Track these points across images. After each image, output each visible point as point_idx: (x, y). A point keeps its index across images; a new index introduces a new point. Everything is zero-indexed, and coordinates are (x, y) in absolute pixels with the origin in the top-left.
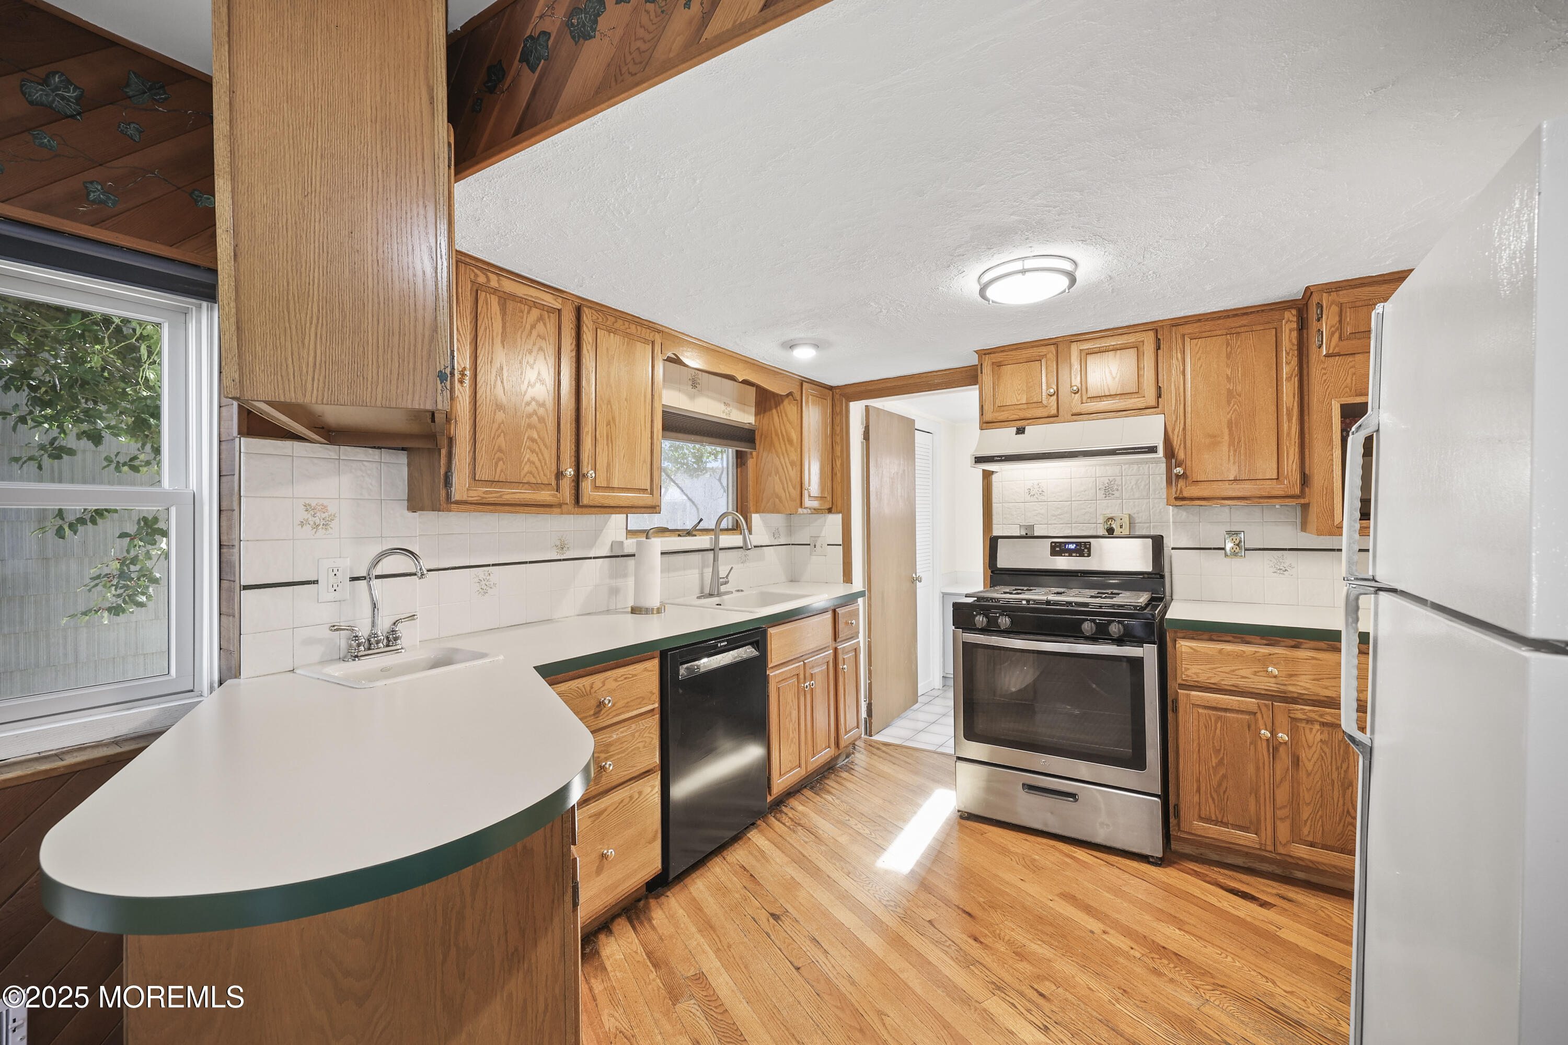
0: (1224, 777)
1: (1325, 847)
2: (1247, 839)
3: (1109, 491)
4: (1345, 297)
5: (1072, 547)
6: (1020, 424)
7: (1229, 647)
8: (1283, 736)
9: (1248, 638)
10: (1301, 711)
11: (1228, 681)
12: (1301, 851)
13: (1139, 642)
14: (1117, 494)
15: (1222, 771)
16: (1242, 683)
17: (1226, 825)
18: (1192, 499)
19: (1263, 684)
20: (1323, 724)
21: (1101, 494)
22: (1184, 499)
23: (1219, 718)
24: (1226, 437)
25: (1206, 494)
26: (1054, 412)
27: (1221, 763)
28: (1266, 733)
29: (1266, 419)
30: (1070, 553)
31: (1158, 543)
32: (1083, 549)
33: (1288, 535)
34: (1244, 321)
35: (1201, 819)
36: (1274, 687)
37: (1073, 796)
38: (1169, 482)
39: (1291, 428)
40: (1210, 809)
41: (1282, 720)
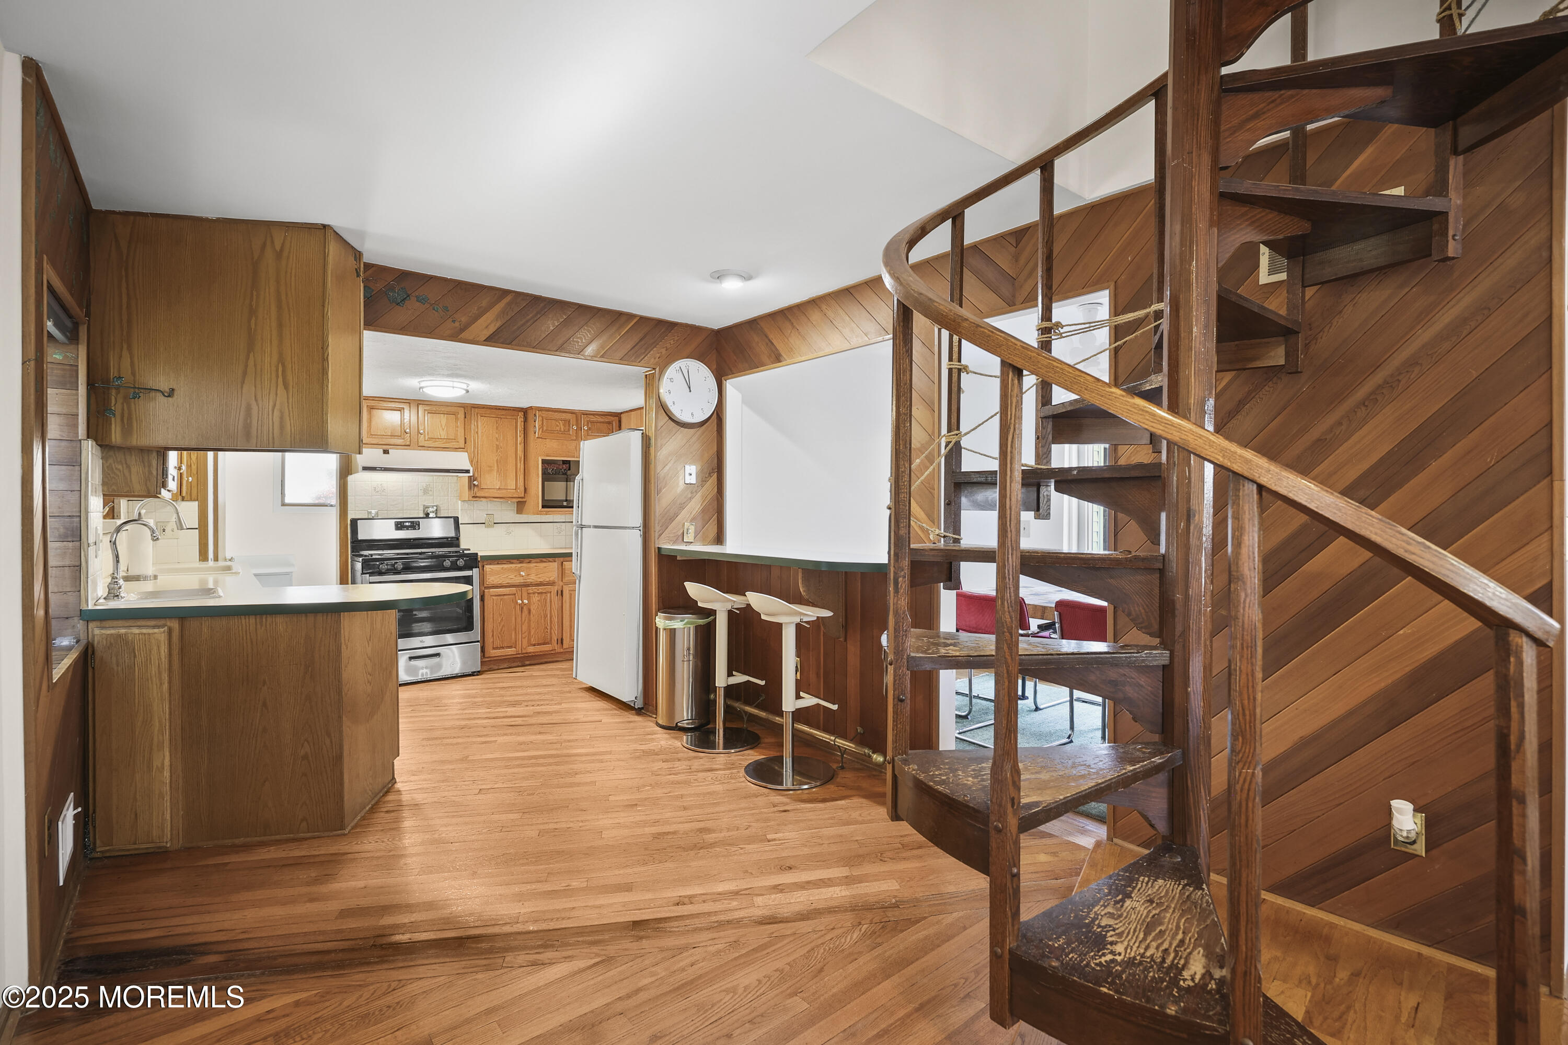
0: (503, 626)
1: (539, 644)
2: (510, 651)
3: (426, 491)
4: (545, 414)
5: (407, 524)
6: (386, 447)
7: (505, 566)
8: (526, 601)
9: (512, 561)
10: (531, 589)
11: (505, 581)
12: (531, 649)
13: (471, 568)
14: (430, 493)
15: (502, 623)
16: (510, 581)
17: (503, 648)
18: (479, 497)
19: (518, 580)
20: (538, 593)
21: (421, 493)
22: (476, 497)
23: (501, 599)
24: (496, 468)
25: (486, 495)
26: (408, 443)
27: (502, 619)
28: (520, 602)
29: (511, 461)
30: (407, 528)
31: (456, 520)
32: (415, 526)
33: (511, 515)
34: (504, 412)
35: (494, 648)
36: (522, 581)
37: (438, 655)
38: (470, 488)
39: (521, 466)
40: (498, 643)
41: (525, 594)
